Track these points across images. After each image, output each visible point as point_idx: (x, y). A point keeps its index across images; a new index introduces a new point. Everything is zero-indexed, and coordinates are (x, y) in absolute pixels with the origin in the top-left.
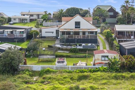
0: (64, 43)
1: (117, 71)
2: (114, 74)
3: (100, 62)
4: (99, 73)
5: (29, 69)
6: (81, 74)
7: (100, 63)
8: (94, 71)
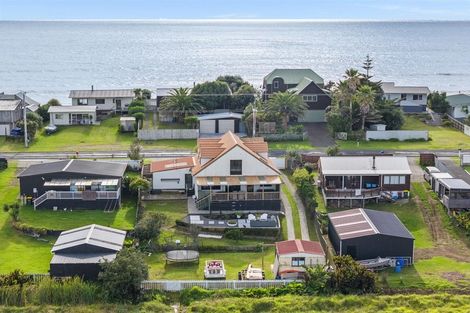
0: (208, 212)
1: (321, 292)
2: (315, 300)
3: (289, 269)
4: (288, 298)
5: (159, 288)
6: (257, 301)
7: (289, 272)
8: (279, 293)
